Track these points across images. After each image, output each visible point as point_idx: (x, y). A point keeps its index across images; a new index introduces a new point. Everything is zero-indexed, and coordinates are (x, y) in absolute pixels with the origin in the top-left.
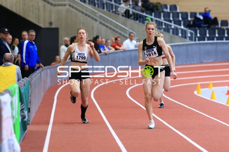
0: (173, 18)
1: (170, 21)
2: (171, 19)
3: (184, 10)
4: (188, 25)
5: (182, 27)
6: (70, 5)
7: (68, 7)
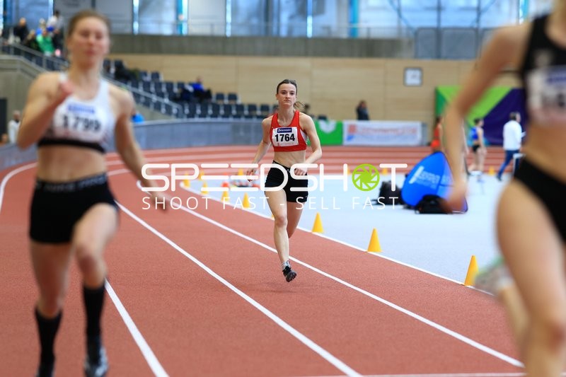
0: (156, 87)
1: (151, 93)
2: (152, 89)
3: (170, 79)
4: (174, 98)
5: (166, 101)
6: (22, 70)
7: (19, 72)
